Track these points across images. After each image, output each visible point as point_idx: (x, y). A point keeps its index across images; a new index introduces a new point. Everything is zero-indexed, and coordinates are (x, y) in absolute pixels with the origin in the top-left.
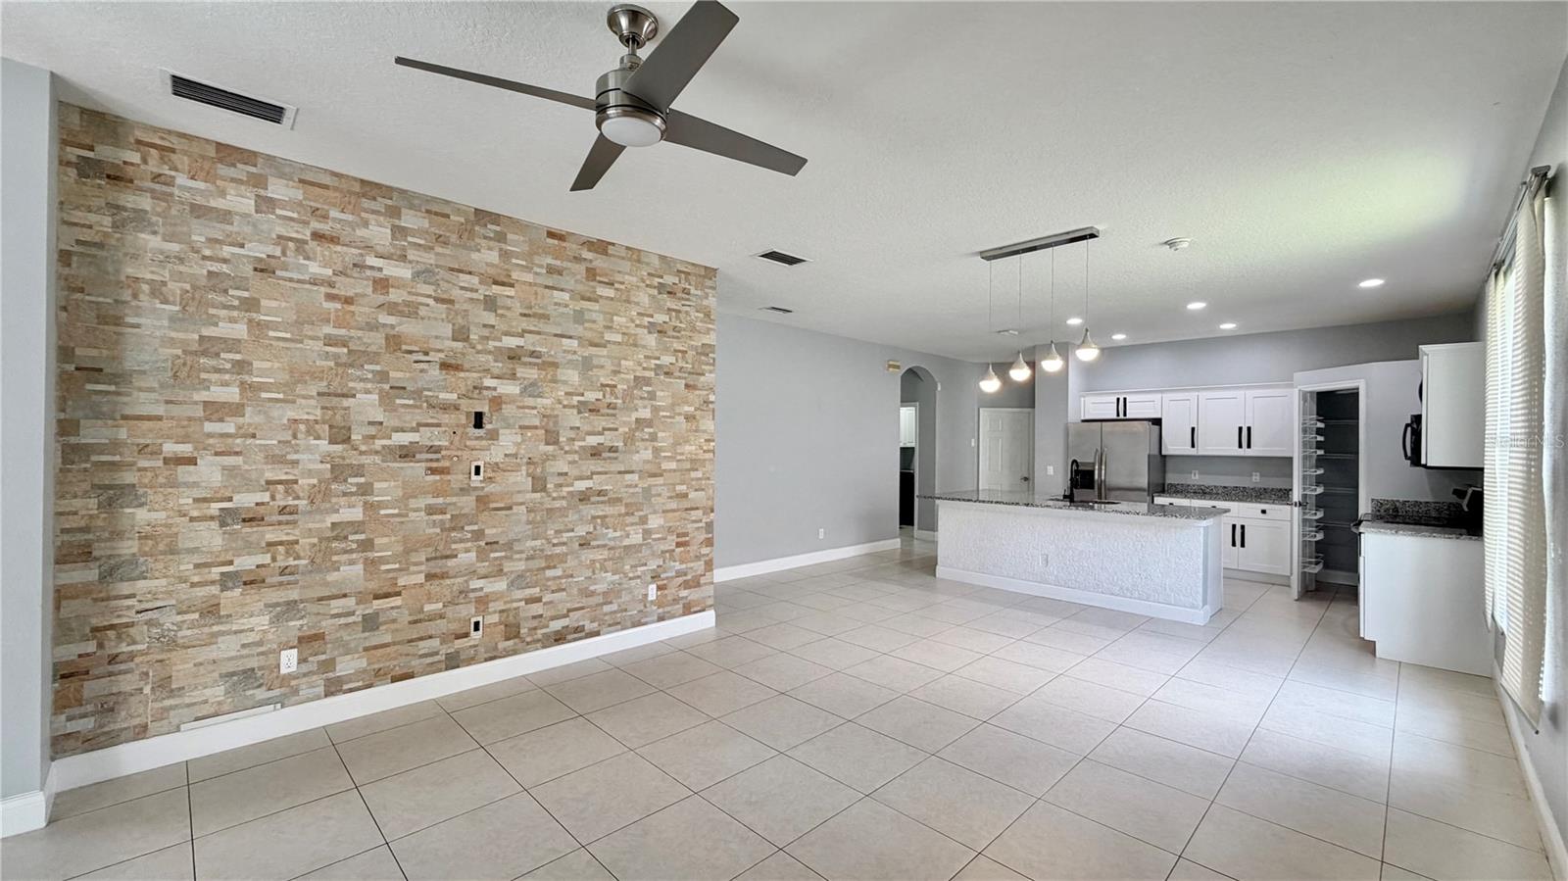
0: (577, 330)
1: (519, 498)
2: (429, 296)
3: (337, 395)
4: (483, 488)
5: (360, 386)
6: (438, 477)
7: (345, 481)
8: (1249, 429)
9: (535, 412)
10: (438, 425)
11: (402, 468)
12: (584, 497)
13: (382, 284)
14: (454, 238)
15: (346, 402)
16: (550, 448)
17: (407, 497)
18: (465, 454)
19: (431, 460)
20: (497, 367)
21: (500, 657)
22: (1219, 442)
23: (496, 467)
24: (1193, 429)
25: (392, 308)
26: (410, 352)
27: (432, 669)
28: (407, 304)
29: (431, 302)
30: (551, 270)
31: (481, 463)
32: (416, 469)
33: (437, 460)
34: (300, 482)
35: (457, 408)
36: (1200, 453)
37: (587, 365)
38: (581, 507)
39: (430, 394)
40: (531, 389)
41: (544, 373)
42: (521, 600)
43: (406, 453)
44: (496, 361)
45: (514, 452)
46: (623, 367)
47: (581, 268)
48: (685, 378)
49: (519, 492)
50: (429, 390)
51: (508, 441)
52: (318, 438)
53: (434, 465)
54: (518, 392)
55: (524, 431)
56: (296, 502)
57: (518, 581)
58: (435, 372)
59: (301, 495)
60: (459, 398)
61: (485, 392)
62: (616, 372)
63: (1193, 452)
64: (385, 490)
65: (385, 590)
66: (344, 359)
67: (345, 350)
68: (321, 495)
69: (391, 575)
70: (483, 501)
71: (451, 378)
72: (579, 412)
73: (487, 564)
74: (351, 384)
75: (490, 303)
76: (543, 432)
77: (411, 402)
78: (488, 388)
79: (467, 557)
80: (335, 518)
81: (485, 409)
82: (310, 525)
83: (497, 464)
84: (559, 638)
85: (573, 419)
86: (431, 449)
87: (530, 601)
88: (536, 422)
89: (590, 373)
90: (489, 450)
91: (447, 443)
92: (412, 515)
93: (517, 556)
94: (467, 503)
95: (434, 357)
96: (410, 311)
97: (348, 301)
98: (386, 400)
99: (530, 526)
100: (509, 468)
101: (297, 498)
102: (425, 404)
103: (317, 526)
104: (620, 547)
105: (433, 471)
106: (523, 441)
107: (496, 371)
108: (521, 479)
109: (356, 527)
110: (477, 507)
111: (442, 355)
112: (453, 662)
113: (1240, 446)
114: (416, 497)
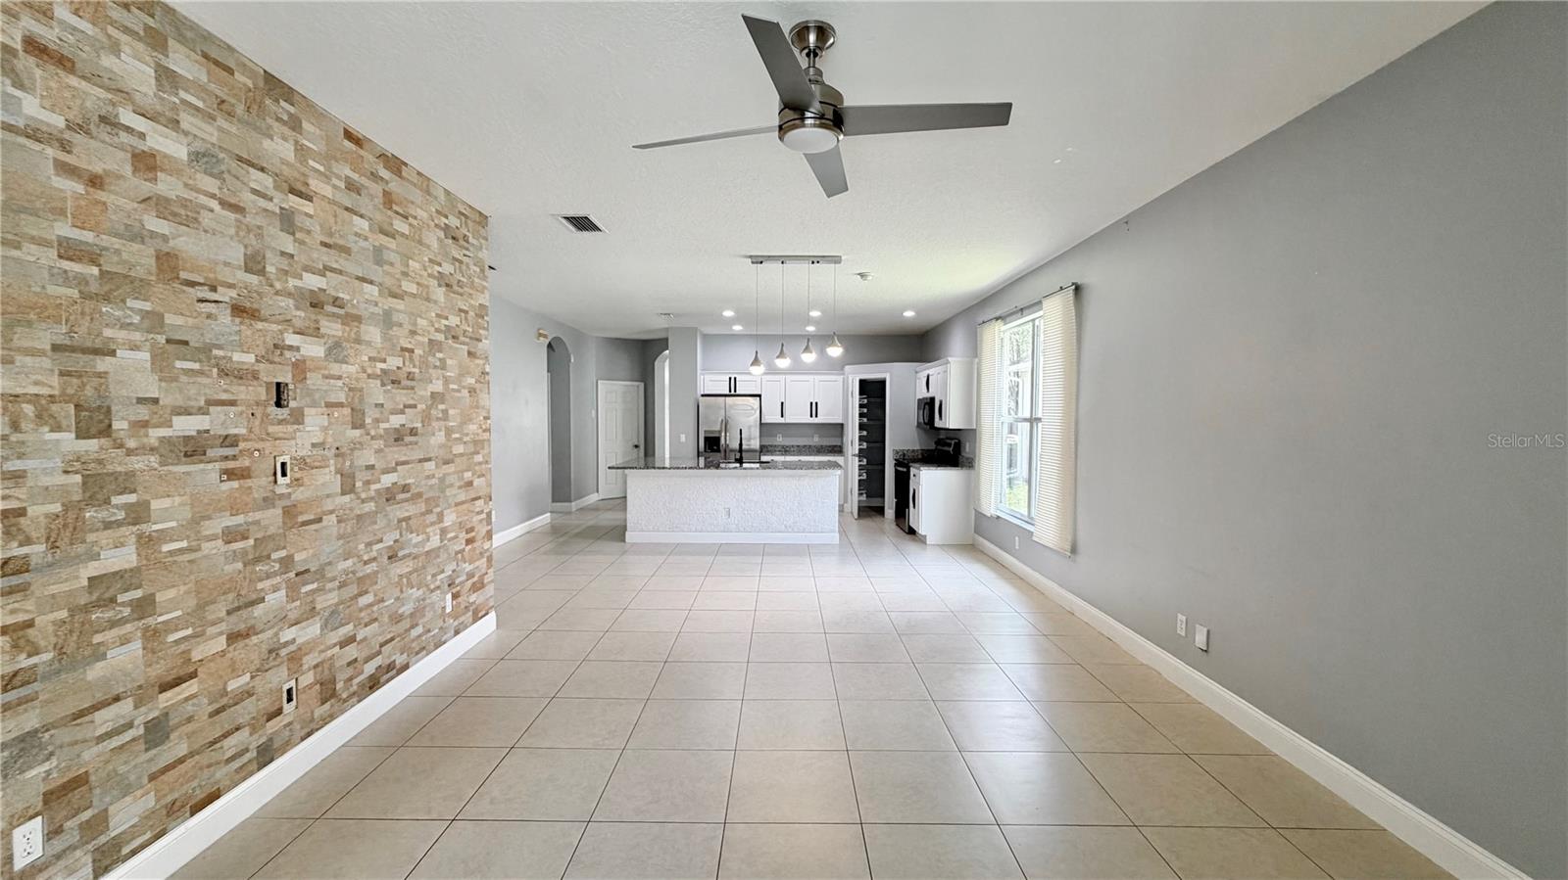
0: (376, 273)
1: (329, 505)
2: (213, 196)
3: (85, 351)
4: (290, 494)
5: (121, 335)
6: (235, 484)
7: (107, 501)
8: (816, 403)
9: (340, 383)
10: (232, 403)
11: (188, 473)
12: (389, 496)
13: (146, 163)
14: (240, 109)
15: (103, 364)
16: (357, 433)
17: (196, 521)
18: (267, 446)
19: (226, 458)
20: (300, 316)
21: (317, 730)
22: (798, 415)
23: (303, 463)
24: (782, 403)
25: (161, 206)
26: (192, 284)
27: (244, 774)
28: (184, 203)
29: (214, 204)
30: (352, 187)
31: (286, 459)
32: (207, 474)
33: (234, 458)
34: (30, 511)
35: (255, 376)
36: (788, 421)
37: (387, 320)
38: (388, 509)
39: (220, 353)
40: (335, 351)
41: (347, 329)
42: (335, 645)
43: (193, 449)
44: (297, 308)
45: (321, 440)
46: (419, 327)
47: (376, 189)
48: (467, 344)
49: (328, 496)
50: (220, 347)
51: (315, 423)
52: (57, 428)
53: (231, 465)
54: (323, 355)
55: (329, 411)
56: (25, 550)
57: (332, 620)
58: (225, 318)
59: (34, 535)
60: (257, 361)
61: (288, 354)
62: (413, 333)
63: (782, 420)
64: (167, 510)
65: (174, 674)
66: (94, 288)
67: (95, 271)
68: (66, 531)
69: (183, 647)
70: (289, 512)
71: (247, 330)
72: (383, 385)
73: (298, 603)
74: (108, 333)
75: (287, 221)
76: (349, 410)
77: (196, 366)
78: (290, 348)
79: (276, 599)
80: (93, 569)
81: (286, 377)
82: (54, 589)
83: (303, 459)
84: (374, 684)
85: (376, 392)
86: (229, 441)
87: (343, 644)
88: (342, 397)
89: (390, 332)
90: (294, 438)
91: (243, 431)
92: (207, 547)
93: (329, 586)
94: (272, 518)
95: (225, 295)
96: (183, 214)
97: (95, 181)
98: (160, 363)
99: (341, 542)
100: (318, 464)
101: (28, 541)
102: (215, 370)
103: (65, 587)
104: (422, 555)
105: (231, 474)
106: (330, 423)
107: (298, 323)
108: (327, 478)
109: (125, 578)
110: (284, 523)
111: (233, 293)
112: (266, 755)
113: (811, 416)
114: (209, 518)
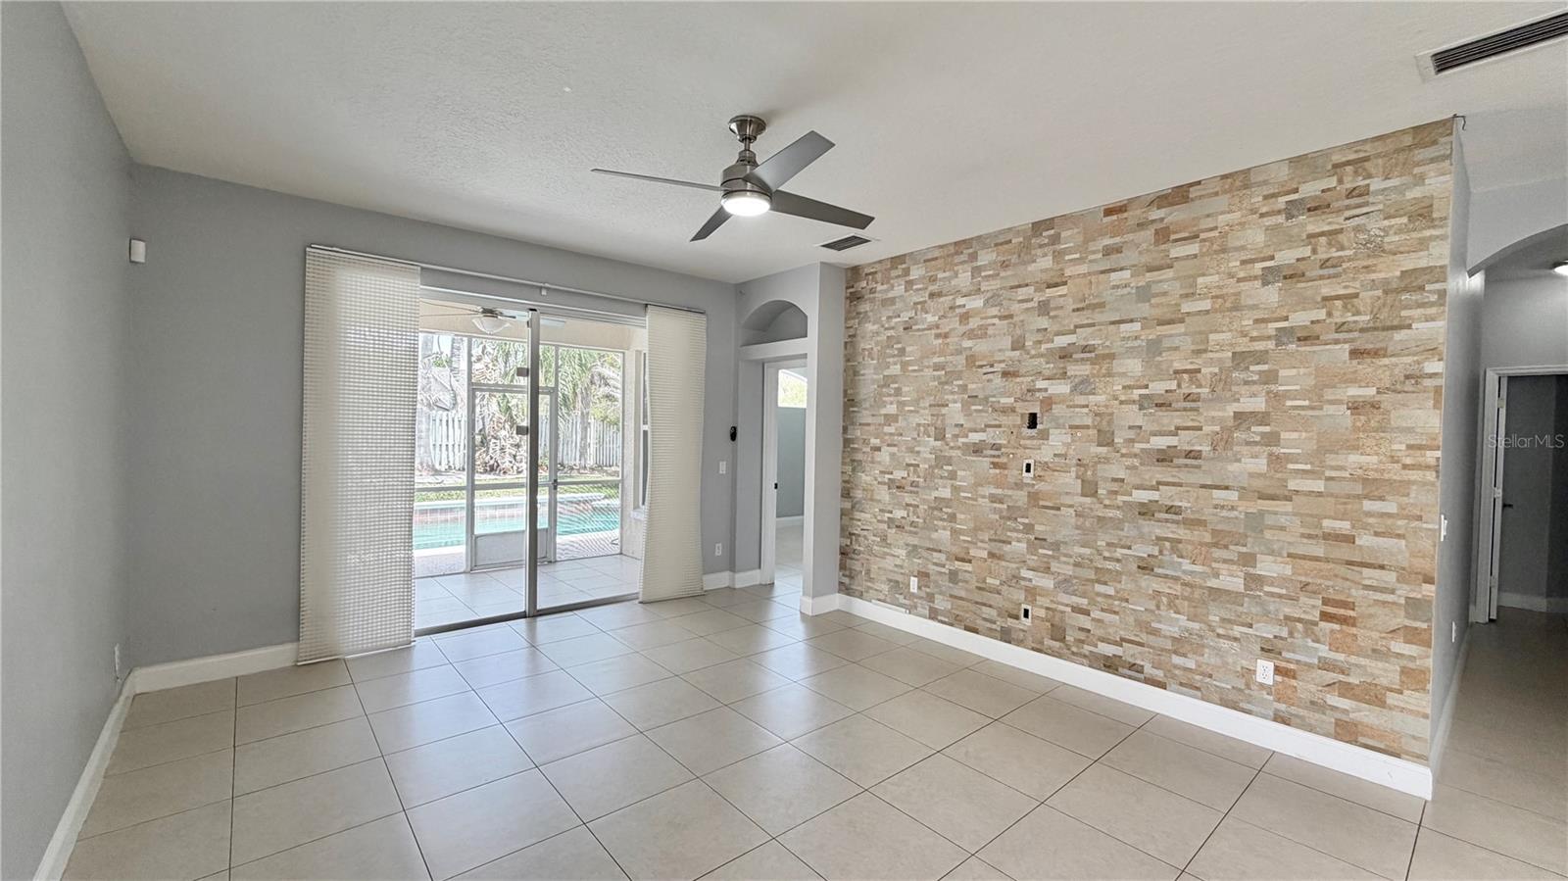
0: (1144, 309)
1: (1068, 500)
2: (995, 317)
3: (939, 406)
4: (1034, 485)
5: (950, 397)
6: (998, 471)
7: (942, 467)
9: (1086, 410)
10: (1000, 426)
11: (974, 461)
12: (1146, 511)
13: (965, 317)
14: (1014, 259)
15: (944, 410)
16: (1103, 450)
17: (978, 484)
18: (1020, 452)
19: (994, 456)
20: (1049, 368)
21: (1045, 653)
23: (1046, 466)
25: (971, 335)
26: (981, 366)
27: (990, 633)
28: (980, 327)
29: (996, 321)
30: (1108, 251)
31: (1031, 462)
32: (983, 463)
33: (999, 456)
34: (920, 466)
35: (1013, 410)
37: (1154, 348)
38: (1140, 521)
39: (994, 399)
40: (1083, 386)
41: (1097, 367)
42: (1067, 605)
43: (977, 450)
44: (1047, 363)
45: (1063, 452)
46: (1211, 343)
47: (1149, 234)
48: (1351, 341)
49: (1067, 493)
50: (994, 396)
51: (1058, 440)
52: (929, 436)
53: (996, 460)
54: (1068, 391)
55: (1073, 431)
56: (919, 480)
57: (1064, 583)
58: (998, 380)
59: (921, 475)
60: (1015, 401)
61: (1037, 394)
62: (1198, 352)
64: (965, 477)
65: (962, 555)
66: (943, 379)
67: (943, 372)
68: (930, 476)
69: (966, 545)
70: (1034, 497)
71: (1012, 384)
72: (1142, 408)
73: (1036, 558)
74: (946, 397)
75: (1044, 308)
76: (1096, 432)
77: (980, 408)
78: (1040, 390)
79: (1019, 547)
80: (936, 494)
81: (1036, 410)
82: (925, 496)
83: (1046, 463)
84: (1110, 665)
85: (1132, 415)
86: (996, 447)
87: (1077, 610)
88: (1088, 421)
89: (1159, 359)
90: (1040, 449)
91: (1005, 442)
92: (981, 501)
93: (1063, 559)
94: (1021, 497)
95: (999, 367)
96: (980, 333)
97: (946, 336)
98: (966, 406)
100: (1058, 469)
102: (990, 409)
103: (928, 497)
105: (995, 465)
106: (1073, 441)
107: (1047, 373)
108: (1069, 481)
109: (947, 502)
110: (1029, 502)
111: (1003, 365)
112: (1006, 636)
114: (982, 486)
